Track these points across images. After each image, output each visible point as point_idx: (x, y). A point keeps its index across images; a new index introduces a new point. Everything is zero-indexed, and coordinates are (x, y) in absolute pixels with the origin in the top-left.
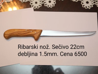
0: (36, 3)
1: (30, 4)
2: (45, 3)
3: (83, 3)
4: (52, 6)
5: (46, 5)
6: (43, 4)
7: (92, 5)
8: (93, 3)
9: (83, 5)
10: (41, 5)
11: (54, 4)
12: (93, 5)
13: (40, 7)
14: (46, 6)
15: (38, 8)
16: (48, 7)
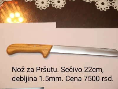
0: (43, 3)
1: (36, 4)
2: (53, 3)
3: (97, 4)
4: (61, 7)
5: (54, 5)
6: (51, 4)
7: (108, 7)
8: (109, 4)
9: (97, 6)
10: (48, 6)
11: (64, 5)
12: (110, 7)
13: (47, 8)
14: (55, 7)
15: (45, 9)
16: (57, 8)
